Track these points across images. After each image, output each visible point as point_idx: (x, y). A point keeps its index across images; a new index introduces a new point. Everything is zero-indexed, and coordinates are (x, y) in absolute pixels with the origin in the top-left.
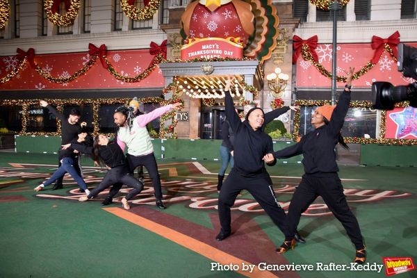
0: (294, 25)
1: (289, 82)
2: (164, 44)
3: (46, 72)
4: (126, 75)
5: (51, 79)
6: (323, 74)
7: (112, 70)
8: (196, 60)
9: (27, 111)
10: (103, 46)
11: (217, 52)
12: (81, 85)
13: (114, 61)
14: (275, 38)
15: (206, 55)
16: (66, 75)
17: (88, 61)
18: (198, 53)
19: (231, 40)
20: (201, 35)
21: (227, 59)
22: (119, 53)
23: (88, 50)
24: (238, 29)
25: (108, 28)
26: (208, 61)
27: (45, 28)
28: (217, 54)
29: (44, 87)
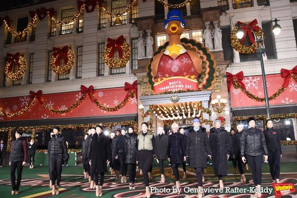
0: (226, 65)
1: (228, 105)
2: (135, 83)
3: (50, 106)
4: (108, 106)
5: (53, 111)
6: (250, 97)
7: (97, 103)
8: (166, 93)
9: (35, 134)
10: (91, 87)
11: (180, 86)
12: (75, 114)
13: (99, 97)
14: (214, 75)
15: (172, 89)
16: (64, 108)
17: (80, 97)
18: (167, 88)
19: (188, 77)
20: (167, 75)
21: (188, 91)
22: (102, 91)
23: (80, 90)
24: (193, 70)
25: (94, 74)
26: (175, 93)
27: (49, 76)
28: (180, 88)
29: (48, 117)
